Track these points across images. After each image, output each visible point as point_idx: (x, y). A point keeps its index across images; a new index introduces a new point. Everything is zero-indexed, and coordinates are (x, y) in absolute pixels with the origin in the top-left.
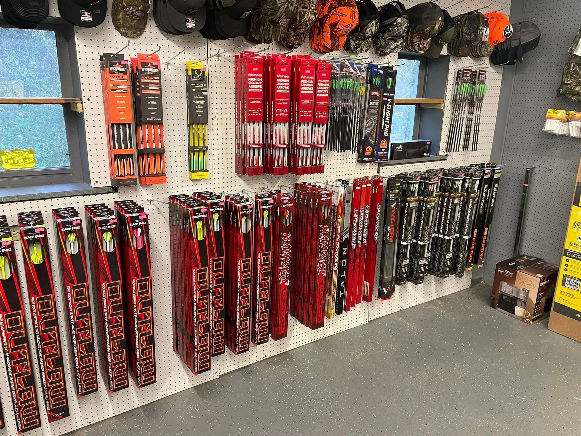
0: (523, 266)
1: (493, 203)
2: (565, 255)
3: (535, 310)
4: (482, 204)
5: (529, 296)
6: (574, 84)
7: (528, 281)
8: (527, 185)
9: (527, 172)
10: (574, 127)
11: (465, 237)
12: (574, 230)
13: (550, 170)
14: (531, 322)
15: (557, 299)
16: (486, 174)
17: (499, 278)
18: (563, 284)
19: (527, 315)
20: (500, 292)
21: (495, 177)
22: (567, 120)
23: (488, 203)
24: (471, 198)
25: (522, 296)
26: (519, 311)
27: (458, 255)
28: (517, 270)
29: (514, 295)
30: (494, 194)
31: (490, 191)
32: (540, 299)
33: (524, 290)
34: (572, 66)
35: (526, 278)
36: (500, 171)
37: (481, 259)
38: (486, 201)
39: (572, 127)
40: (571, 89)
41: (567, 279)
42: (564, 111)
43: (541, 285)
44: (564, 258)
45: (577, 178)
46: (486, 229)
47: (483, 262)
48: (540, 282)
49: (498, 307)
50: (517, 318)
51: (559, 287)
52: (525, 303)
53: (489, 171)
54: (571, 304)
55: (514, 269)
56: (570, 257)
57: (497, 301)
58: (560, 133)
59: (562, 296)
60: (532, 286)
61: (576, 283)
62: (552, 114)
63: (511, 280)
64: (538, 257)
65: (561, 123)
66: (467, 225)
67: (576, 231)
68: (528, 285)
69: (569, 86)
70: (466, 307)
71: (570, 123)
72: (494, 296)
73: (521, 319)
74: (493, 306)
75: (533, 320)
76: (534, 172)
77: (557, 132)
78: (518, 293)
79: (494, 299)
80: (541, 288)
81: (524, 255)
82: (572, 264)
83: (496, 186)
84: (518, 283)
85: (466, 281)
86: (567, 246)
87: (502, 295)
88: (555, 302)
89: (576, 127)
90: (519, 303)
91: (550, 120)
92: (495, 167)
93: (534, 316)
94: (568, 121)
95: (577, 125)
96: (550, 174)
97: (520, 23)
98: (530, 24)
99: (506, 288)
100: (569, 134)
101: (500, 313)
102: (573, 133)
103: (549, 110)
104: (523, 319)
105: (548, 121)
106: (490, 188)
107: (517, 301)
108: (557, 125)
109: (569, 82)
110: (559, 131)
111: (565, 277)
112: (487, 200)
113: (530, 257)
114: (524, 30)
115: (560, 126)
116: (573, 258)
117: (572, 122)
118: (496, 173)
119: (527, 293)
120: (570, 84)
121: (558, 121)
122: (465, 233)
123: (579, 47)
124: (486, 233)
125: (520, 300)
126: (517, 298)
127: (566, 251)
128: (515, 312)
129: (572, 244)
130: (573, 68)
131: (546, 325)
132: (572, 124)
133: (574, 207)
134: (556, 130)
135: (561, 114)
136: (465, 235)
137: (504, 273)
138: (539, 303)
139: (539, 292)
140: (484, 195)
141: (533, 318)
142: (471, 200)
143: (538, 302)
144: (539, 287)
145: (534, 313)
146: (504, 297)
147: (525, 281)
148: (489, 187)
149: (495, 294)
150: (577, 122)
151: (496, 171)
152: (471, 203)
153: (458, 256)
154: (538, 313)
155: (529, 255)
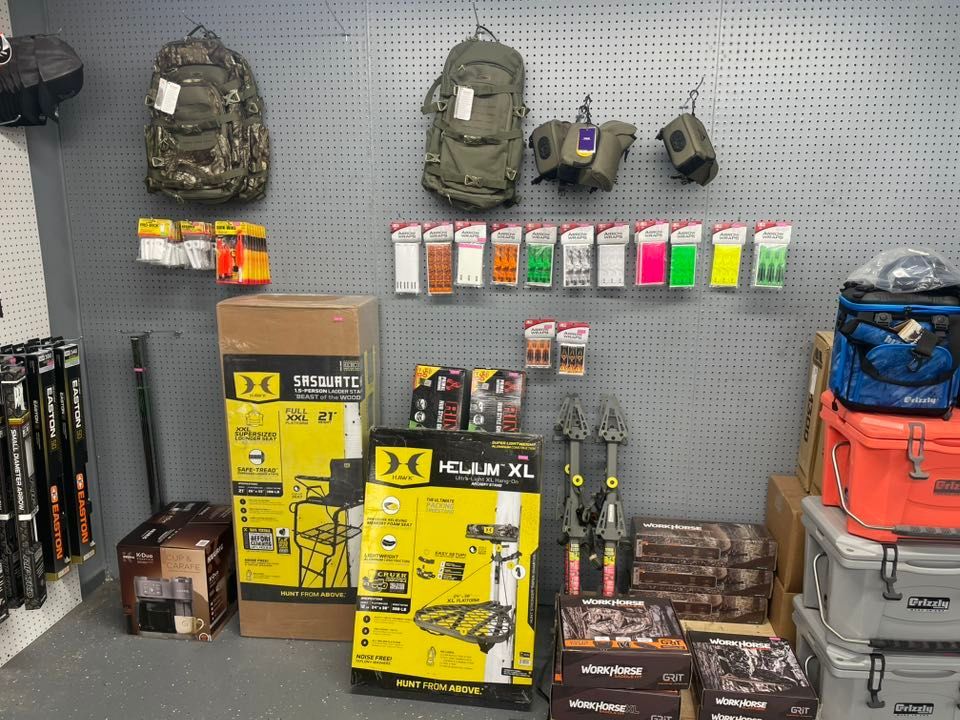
0: (171, 531)
1: (78, 419)
2: (237, 493)
3: (210, 611)
4: (53, 429)
5: (195, 589)
6: (171, 168)
7: (184, 561)
8: (141, 370)
9: (135, 344)
10: (195, 251)
11: (22, 518)
12: (239, 444)
13: (177, 335)
14: (209, 637)
15: (243, 577)
16: (43, 364)
17: (129, 572)
18: (247, 546)
19: (199, 626)
20: (138, 600)
21: (68, 364)
22: (180, 239)
23: (67, 422)
24: (11, 427)
25: (180, 593)
26: (183, 623)
27: (19, 561)
28: (159, 545)
29: (166, 595)
30: (76, 400)
31: (65, 396)
32: (215, 586)
33: (182, 580)
34: (160, 133)
35: (180, 557)
36: (75, 352)
37: (84, 540)
38: (61, 420)
39: (192, 250)
40: (167, 178)
41: (250, 535)
42: (170, 222)
43: (209, 560)
44: (237, 499)
45: (221, 349)
46: (80, 477)
47: (93, 543)
48: (207, 556)
49: (143, 629)
50: (183, 637)
51: (242, 554)
52: (190, 605)
53: (49, 356)
54: (267, 577)
55: (153, 546)
56: (244, 494)
57: (138, 619)
58: (174, 263)
59: (251, 568)
60: (193, 570)
61: (266, 538)
62: (148, 228)
63: (153, 569)
64: (199, 500)
65: (170, 245)
66: (19, 489)
67: (243, 446)
68: (187, 570)
69: (163, 173)
70: (73, 660)
71: (185, 243)
72: (129, 611)
73: (189, 637)
74: (131, 630)
75: (212, 631)
76: (149, 341)
77: (167, 262)
78: (172, 589)
79: (129, 618)
80: (211, 566)
81: (173, 504)
82: (252, 506)
83: (75, 383)
84: (167, 572)
85: (68, 594)
86: (235, 477)
87: (143, 604)
88: (242, 584)
89: (198, 250)
90: (179, 607)
91: (147, 240)
92: (63, 344)
93: (211, 622)
94: (182, 241)
95: (198, 246)
96: (179, 341)
97: (33, 37)
98: (56, 43)
99: (147, 588)
100: (190, 266)
101: (151, 639)
102: (196, 263)
103: (141, 221)
104: (193, 636)
105: (144, 242)
106: (64, 391)
107: (174, 606)
108: (162, 249)
109: (161, 165)
110: (171, 259)
111: (246, 532)
112: (64, 418)
113: (182, 505)
114: (42, 52)
115: (169, 251)
116: (250, 494)
117: (190, 242)
118: (67, 358)
119: (188, 584)
120: (164, 168)
121: (162, 241)
122: (21, 507)
123: (162, 96)
124: (80, 485)
125: (179, 601)
126: (173, 601)
127: (236, 484)
128: (178, 629)
129: (241, 470)
130: (162, 137)
131: (237, 629)
132: (189, 245)
133: (228, 402)
134: (164, 259)
135: (165, 226)
136: (22, 513)
137: (135, 561)
138: (216, 593)
139: (209, 575)
140: (51, 408)
141: (211, 627)
142: (14, 433)
143: (212, 592)
144: (207, 565)
145: (211, 616)
146: (149, 607)
147: (178, 563)
148: (59, 389)
149: (129, 607)
150: (198, 241)
151: (66, 354)
152: (14, 438)
153: (18, 564)
154: (218, 612)
155: (182, 500)
